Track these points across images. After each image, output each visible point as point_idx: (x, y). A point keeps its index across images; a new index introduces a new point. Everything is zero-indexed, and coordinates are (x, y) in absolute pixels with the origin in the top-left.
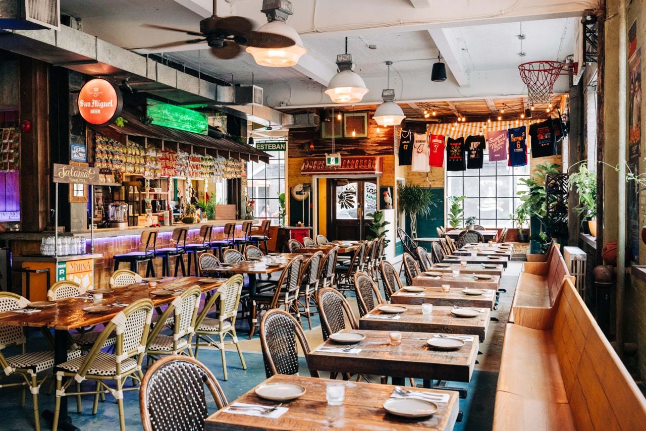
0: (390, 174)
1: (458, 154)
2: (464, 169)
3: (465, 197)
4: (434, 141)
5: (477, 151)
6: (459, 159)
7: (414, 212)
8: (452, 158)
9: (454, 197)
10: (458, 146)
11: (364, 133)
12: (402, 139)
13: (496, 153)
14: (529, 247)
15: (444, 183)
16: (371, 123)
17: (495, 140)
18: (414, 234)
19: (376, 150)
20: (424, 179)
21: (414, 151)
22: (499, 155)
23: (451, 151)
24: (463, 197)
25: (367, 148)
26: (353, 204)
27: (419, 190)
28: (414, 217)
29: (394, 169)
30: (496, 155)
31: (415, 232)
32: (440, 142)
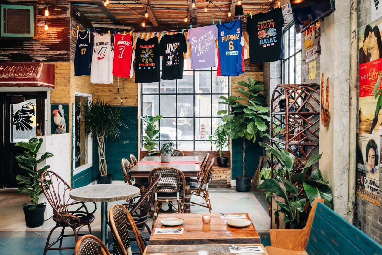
0: (63, 87)
1: (150, 60)
2: (158, 80)
3: (161, 116)
4: (120, 43)
5: (175, 55)
6: (151, 67)
7: (102, 135)
8: (142, 65)
9: (150, 117)
10: (150, 49)
11: (29, 32)
12: (80, 42)
13: (201, 57)
14: (230, 172)
15: (137, 100)
16: (39, 20)
17: (199, 40)
18: (103, 161)
19: (46, 56)
20: (114, 96)
21: (95, 56)
22: (204, 61)
23: (142, 56)
24: (159, 117)
25: (35, 53)
26: (31, 125)
27: (108, 108)
28: (101, 141)
29: (69, 81)
30: (200, 61)
31: (104, 158)
32: (127, 44)
